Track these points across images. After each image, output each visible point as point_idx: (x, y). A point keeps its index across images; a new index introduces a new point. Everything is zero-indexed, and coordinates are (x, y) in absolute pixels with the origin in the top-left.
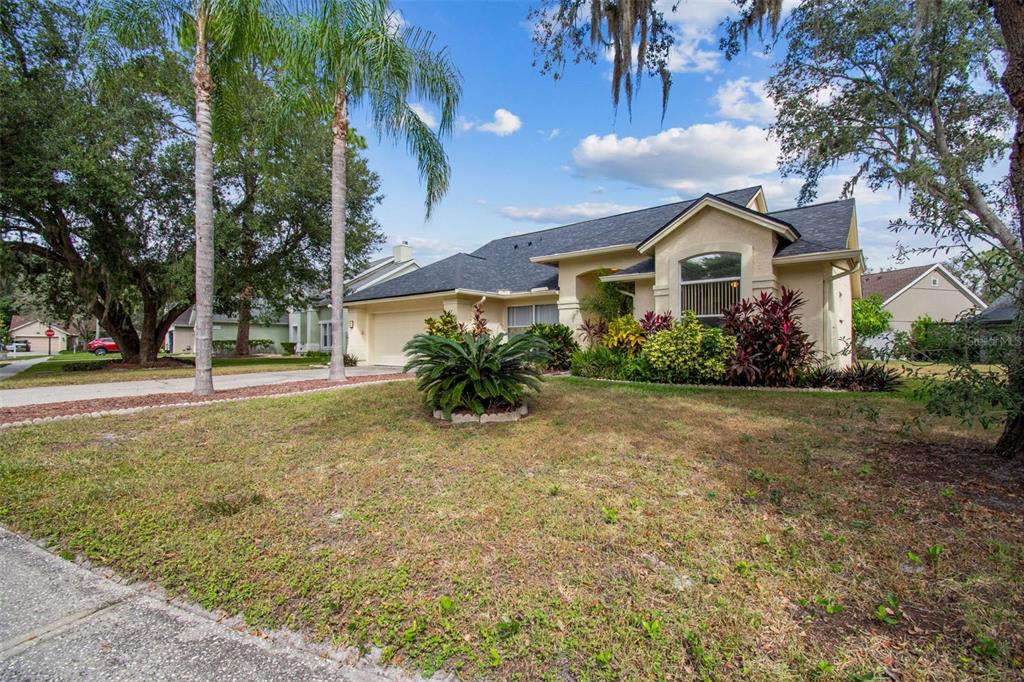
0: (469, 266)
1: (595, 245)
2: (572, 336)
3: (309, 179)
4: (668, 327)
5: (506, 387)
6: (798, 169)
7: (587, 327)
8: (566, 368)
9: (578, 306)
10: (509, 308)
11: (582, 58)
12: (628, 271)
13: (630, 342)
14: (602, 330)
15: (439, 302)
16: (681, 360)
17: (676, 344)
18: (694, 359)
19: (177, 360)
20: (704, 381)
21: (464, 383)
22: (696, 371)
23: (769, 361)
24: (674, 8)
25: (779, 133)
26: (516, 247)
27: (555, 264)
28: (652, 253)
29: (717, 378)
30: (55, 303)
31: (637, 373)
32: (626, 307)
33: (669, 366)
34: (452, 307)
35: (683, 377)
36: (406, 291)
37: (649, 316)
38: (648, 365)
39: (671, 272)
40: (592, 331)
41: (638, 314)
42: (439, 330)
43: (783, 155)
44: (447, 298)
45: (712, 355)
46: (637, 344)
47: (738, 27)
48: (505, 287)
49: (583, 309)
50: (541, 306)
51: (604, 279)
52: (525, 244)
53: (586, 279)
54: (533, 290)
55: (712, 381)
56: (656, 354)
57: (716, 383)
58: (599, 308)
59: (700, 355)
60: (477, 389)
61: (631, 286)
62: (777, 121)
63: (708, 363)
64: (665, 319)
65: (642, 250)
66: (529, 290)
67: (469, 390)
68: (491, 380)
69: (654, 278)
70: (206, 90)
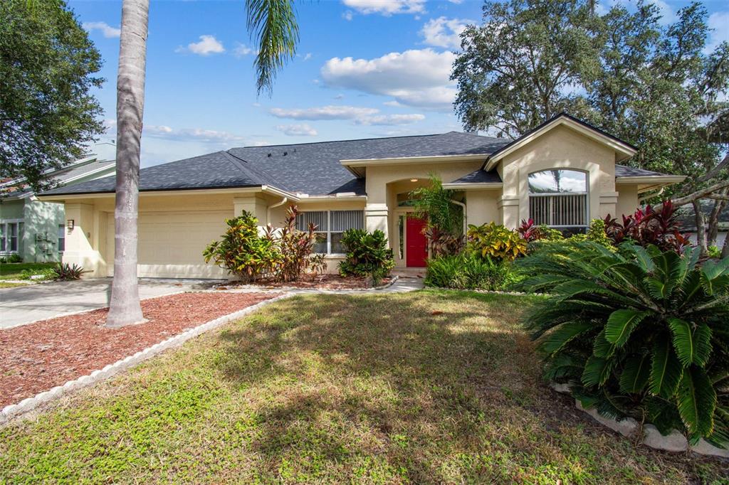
9: (386, 213)
26: (269, 155)
39: (521, 184)
50: (336, 212)
54: (339, 195)
61: (463, 195)
66: (331, 194)
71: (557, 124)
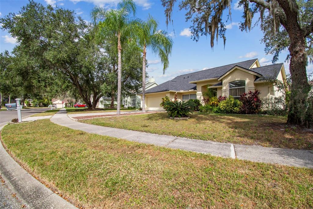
0: (172, 84)
1: (206, 78)
2: (200, 102)
3: (133, 64)
4: (225, 100)
5: (186, 112)
6: (271, 52)
7: (204, 100)
8: (198, 111)
9: (202, 94)
10: (183, 95)
11: (203, 34)
12: (215, 85)
13: (215, 103)
14: (208, 100)
15: (165, 94)
16: (228, 108)
17: (227, 104)
18: (231, 107)
19: (100, 109)
20: (234, 113)
21: (177, 111)
22: (232, 111)
23: (251, 108)
24: (227, 21)
25: (265, 41)
26: (184, 78)
27: (196, 83)
28: (222, 80)
29: (237, 112)
30: (74, 95)
31: (217, 111)
32: (215, 95)
33: (225, 109)
34: (168, 95)
35: (229, 112)
36: (156, 91)
37: (221, 97)
38: (220, 109)
39: (227, 86)
40: (205, 101)
41: (218, 96)
42: (165, 101)
43: (266, 48)
44: (167, 93)
45: (236, 106)
46: (217, 104)
47: (243, 24)
48: (182, 90)
49: (203, 95)
50: (192, 94)
51: (209, 87)
52: (187, 77)
53: (204, 87)
54: (190, 90)
55: (236, 113)
56: (222, 106)
57: (237, 113)
58: (207, 95)
59: (233, 106)
60: (180, 112)
61: (216, 89)
62: (264, 38)
63: (235, 108)
64: (225, 98)
65: (219, 80)
66: (189, 90)
67: (178, 113)
68: (182, 110)
69: (222, 87)
70: (120, 50)
71: (235, 68)
